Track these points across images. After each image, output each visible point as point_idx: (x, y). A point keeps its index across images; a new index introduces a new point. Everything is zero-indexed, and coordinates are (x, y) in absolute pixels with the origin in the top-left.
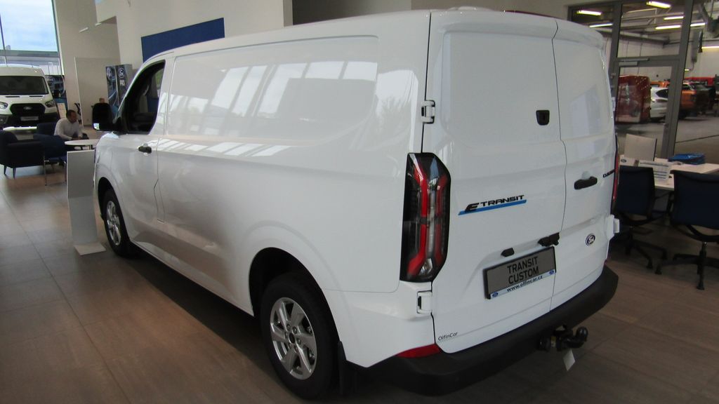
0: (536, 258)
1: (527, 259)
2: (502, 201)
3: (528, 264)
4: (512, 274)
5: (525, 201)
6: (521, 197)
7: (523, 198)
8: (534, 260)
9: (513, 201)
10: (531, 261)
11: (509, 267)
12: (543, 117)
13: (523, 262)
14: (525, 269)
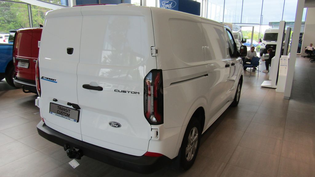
0: (70, 110)
1: (66, 108)
2: (50, 79)
3: (66, 110)
4: (59, 110)
5: (56, 82)
6: (55, 80)
7: (56, 81)
8: (69, 111)
9: (52, 80)
10: (67, 110)
11: (58, 107)
12: (70, 51)
13: (64, 108)
14: (64, 111)
